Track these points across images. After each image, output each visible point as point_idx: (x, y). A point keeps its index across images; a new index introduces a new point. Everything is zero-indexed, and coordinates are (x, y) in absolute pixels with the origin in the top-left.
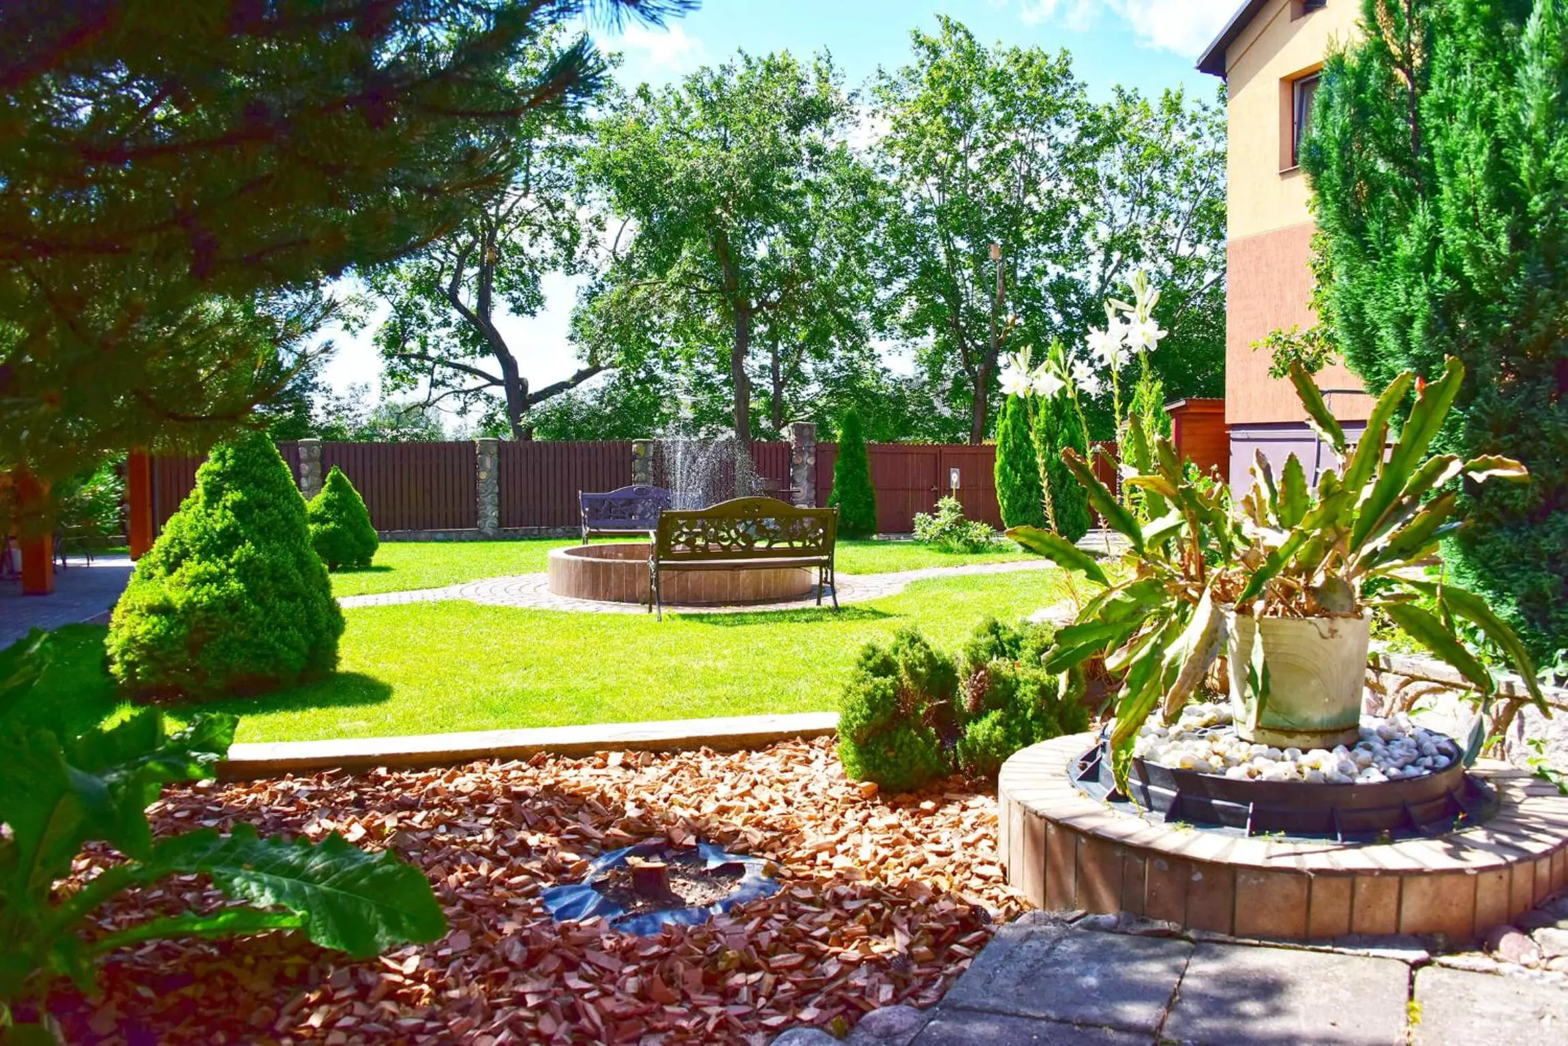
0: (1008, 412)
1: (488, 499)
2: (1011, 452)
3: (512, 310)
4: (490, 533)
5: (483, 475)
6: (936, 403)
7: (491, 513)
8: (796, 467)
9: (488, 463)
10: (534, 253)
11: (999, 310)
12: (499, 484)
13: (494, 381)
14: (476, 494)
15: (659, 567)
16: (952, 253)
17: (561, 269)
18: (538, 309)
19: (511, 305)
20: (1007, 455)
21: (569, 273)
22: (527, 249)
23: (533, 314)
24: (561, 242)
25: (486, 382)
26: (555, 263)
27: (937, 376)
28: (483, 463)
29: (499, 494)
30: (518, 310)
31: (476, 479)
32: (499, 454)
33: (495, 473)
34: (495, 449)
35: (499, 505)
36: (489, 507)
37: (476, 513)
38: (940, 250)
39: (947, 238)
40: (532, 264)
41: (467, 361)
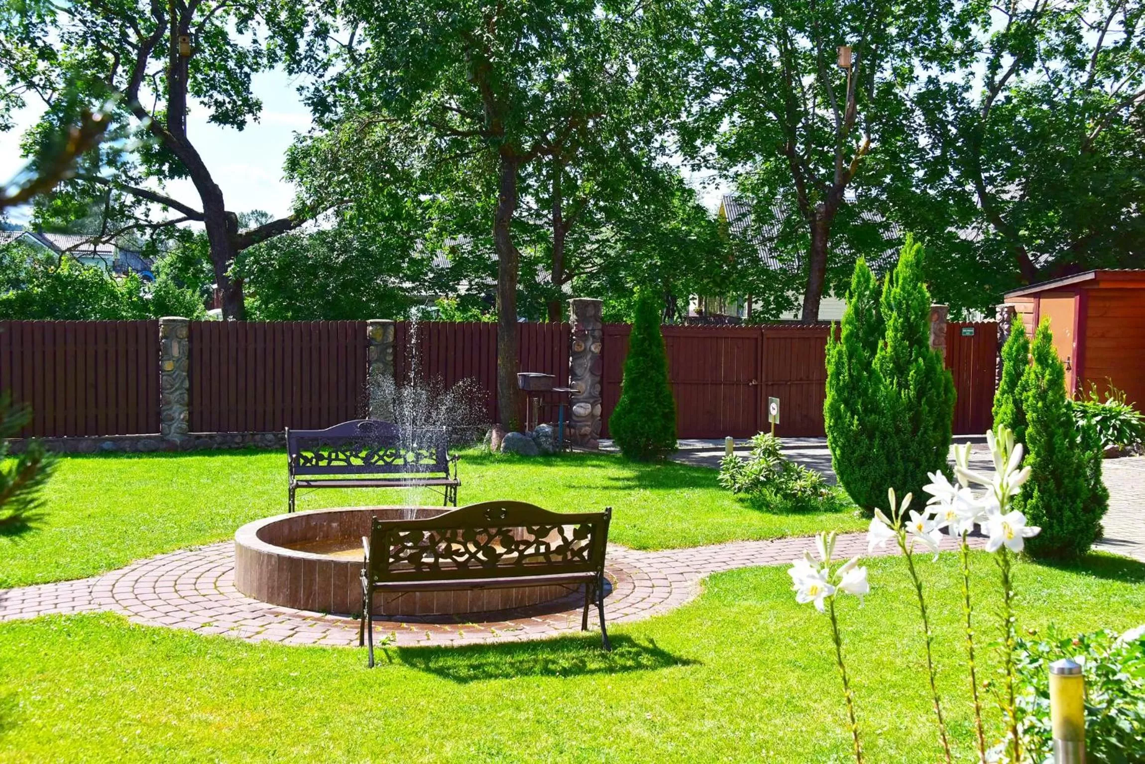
0: (844, 334)
1: (174, 397)
2: (846, 386)
3: (214, 118)
4: (177, 439)
5: (168, 366)
6: (762, 254)
7: (179, 414)
8: (578, 356)
9: (175, 351)
10: (244, 42)
11: (848, 127)
12: (190, 377)
13: (191, 214)
14: (158, 389)
15: (372, 588)
16: (790, 55)
17: (280, 66)
18: (249, 118)
19: (212, 111)
20: (839, 391)
21: (291, 72)
22: (233, 35)
23: (241, 126)
24: (279, 30)
25: (181, 215)
26: (273, 58)
27: (763, 216)
28: (167, 349)
29: (190, 390)
30: (221, 118)
31: (159, 368)
32: (190, 338)
33: (185, 362)
34: (184, 332)
35: (190, 404)
36: (176, 407)
37: (159, 414)
38: (773, 51)
39: (783, 36)
40: (241, 58)
41: (151, 184)
